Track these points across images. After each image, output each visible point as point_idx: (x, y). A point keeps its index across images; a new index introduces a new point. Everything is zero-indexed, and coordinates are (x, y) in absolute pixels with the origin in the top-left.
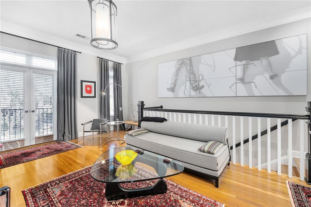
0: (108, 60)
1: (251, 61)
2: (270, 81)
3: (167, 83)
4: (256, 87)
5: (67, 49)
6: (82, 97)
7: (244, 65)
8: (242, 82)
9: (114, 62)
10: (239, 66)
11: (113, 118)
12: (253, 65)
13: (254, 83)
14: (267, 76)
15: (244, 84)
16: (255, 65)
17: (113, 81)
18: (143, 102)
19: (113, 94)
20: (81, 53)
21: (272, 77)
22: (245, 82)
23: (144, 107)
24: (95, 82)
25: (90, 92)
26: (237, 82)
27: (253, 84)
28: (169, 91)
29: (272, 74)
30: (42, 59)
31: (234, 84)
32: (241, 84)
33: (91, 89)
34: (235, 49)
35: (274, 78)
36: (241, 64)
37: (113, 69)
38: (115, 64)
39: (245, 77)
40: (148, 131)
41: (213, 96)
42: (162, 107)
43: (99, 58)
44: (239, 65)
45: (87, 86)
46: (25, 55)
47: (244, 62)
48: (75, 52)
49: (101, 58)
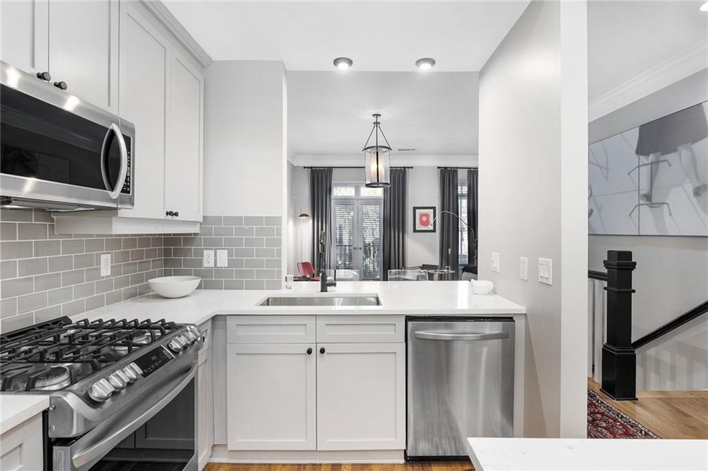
0: (457, 168)
1: (663, 154)
2: (694, 199)
4: (670, 214)
5: (394, 167)
6: (415, 231)
7: (652, 163)
8: (648, 203)
9: (468, 168)
10: (644, 167)
12: (666, 163)
13: (667, 204)
14: (690, 188)
15: (651, 207)
16: (669, 163)
20: (412, 168)
21: (697, 192)
22: (653, 202)
24: (434, 208)
25: (427, 223)
26: (642, 202)
27: (665, 206)
29: (698, 185)
31: (635, 208)
32: (646, 206)
33: (428, 220)
34: (638, 128)
35: (701, 194)
36: (646, 163)
37: (467, 182)
38: (471, 173)
39: (653, 191)
41: (605, 233)
43: (441, 168)
44: (644, 165)
45: (422, 215)
46: (354, 186)
47: (651, 158)
48: (405, 168)
49: (445, 168)
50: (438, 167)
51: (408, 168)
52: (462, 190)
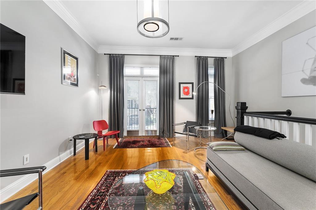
0: (208, 57)
3: (303, 71)
5: (167, 56)
6: (180, 98)
9: (215, 57)
11: (214, 122)
17: (213, 80)
18: (246, 103)
19: (214, 95)
20: (178, 56)
23: (247, 111)
24: (192, 83)
25: (187, 93)
28: (308, 84)
30: (150, 68)
33: (188, 91)
37: (213, 66)
38: (216, 60)
40: (243, 148)
42: (289, 113)
43: (197, 56)
45: (184, 88)
46: (139, 68)
48: (173, 56)
49: (199, 57)
50: (196, 56)
51: (176, 56)
52: (211, 71)
